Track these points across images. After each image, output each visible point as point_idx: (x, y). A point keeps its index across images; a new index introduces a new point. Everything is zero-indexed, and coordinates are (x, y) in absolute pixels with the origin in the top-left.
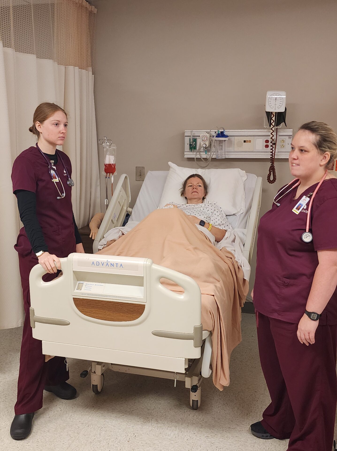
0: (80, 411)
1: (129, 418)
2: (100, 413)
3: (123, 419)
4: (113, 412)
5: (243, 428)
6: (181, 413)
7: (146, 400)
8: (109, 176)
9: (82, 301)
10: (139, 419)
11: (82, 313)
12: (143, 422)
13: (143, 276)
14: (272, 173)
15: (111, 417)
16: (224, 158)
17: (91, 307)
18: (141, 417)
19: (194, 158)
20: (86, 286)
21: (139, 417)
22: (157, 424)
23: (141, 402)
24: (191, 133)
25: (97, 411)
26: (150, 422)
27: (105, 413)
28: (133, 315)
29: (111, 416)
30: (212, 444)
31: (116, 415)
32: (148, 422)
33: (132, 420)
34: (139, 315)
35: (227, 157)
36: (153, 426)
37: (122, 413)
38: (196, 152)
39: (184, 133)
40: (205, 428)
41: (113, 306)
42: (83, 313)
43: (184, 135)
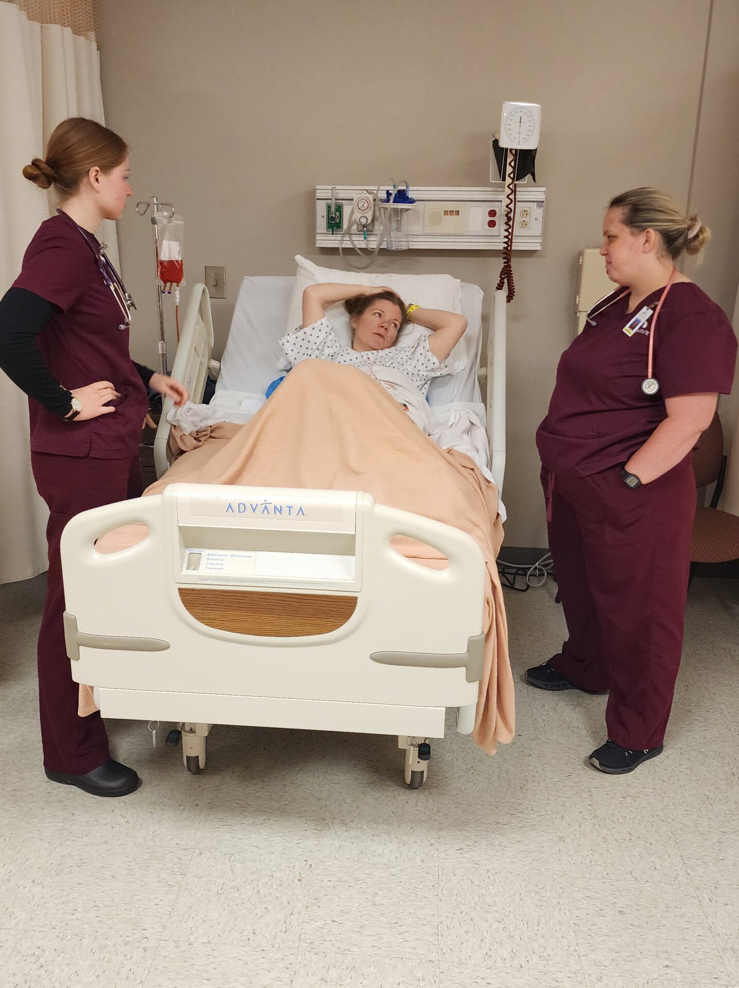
0: (170, 818)
1: (284, 824)
2: (216, 818)
3: (272, 828)
4: (245, 813)
5: (524, 820)
6: (388, 799)
7: (306, 777)
8: (170, 290)
9: (202, 596)
10: (305, 825)
11: (202, 623)
12: (316, 830)
13: (354, 533)
14: (506, 280)
15: (244, 825)
16: (404, 248)
17: (224, 607)
18: (308, 818)
19: (338, 248)
20: (208, 559)
21: (305, 818)
22: (348, 831)
23: (297, 782)
24: (332, 193)
25: (209, 815)
26: (332, 829)
27: (229, 817)
28: (327, 620)
29: (243, 823)
30: (477, 864)
31: (253, 821)
32: (328, 829)
33: (290, 828)
34: (343, 620)
35: (411, 247)
36: (341, 836)
37: (264, 813)
38: (341, 234)
39: (314, 192)
40: (449, 830)
41: (279, 603)
42: (205, 621)
43: (315, 195)
